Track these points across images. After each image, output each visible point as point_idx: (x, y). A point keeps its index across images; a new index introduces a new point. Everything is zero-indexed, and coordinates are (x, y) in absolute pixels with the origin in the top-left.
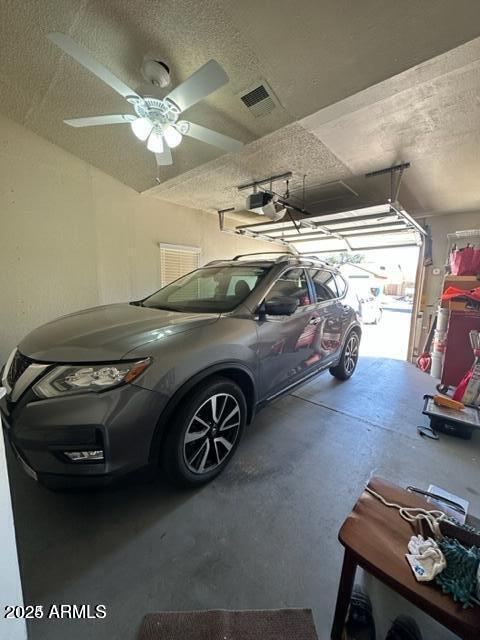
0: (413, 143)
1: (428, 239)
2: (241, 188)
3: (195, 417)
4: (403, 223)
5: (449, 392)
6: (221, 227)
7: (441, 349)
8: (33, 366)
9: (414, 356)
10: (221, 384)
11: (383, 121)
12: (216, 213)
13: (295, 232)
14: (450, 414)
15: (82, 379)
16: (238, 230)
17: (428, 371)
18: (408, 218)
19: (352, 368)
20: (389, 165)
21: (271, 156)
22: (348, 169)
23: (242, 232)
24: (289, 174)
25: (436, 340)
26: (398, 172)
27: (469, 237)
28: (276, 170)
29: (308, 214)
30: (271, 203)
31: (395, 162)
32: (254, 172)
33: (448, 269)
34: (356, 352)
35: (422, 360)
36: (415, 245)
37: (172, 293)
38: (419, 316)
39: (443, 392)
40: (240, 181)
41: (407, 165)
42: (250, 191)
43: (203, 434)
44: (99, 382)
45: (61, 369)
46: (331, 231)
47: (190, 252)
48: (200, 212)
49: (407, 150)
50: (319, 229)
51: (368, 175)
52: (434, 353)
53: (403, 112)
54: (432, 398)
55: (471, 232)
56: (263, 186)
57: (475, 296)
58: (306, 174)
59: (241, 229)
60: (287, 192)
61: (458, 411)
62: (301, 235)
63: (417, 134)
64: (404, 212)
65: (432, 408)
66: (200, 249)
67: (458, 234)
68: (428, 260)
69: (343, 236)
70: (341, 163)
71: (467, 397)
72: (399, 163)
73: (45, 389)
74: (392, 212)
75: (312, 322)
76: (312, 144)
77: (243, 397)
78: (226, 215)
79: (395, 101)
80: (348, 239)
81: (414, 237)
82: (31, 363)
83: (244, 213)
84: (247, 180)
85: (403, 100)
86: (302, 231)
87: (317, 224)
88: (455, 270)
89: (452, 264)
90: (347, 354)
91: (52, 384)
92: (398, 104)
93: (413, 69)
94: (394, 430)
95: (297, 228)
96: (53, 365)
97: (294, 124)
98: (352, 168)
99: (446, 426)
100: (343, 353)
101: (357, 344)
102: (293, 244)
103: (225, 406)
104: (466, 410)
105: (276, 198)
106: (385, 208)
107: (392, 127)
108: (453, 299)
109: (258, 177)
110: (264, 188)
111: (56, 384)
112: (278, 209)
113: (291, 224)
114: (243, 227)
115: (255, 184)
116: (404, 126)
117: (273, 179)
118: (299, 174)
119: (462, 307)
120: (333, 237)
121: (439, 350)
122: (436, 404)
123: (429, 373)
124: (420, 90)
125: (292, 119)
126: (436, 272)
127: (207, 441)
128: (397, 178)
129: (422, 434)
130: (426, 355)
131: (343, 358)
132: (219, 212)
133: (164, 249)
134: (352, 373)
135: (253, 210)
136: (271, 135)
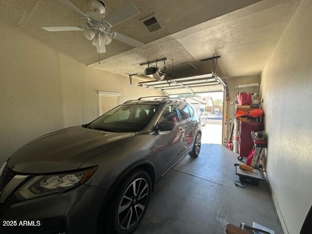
0: (223, 47)
1: (227, 89)
2: (141, 64)
3: (124, 196)
4: (217, 82)
5: (243, 160)
6: (131, 82)
7: (237, 139)
8: (17, 177)
9: (225, 142)
10: (138, 174)
11: (211, 37)
12: (128, 76)
13: (168, 85)
14: (248, 173)
15: (51, 184)
16: (139, 84)
17: (232, 150)
18: (219, 80)
19: (199, 151)
20: (211, 56)
21: (157, 50)
22: (193, 57)
23: (141, 85)
24: (165, 59)
25: (235, 135)
26: (216, 59)
27: (244, 88)
28: (159, 57)
29: (174, 78)
30: (157, 73)
31: (214, 55)
32: (148, 57)
33: (237, 102)
34: (200, 143)
35: (229, 145)
36: (222, 91)
37: (105, 118)
38: (226, 124)
39: (241, 160)
40: (141, 61)
41: (220, 57)
42: (146, 66)
43: (129, 205)
44: (63, 185)
45: (37, 178)
46: (184, 85)
47: (115, 95)
48: (119, 76)
49: (219, 50)
50: (179, 84)
51: (202, 60)
52: (234, 141)
53: (220, 34)
54: (238, 165)
55: (245, 86)
56: (152, 64)
57: (251, 115)
58: (174, 59)
59: (141, 84)
60: (165, 67)
61: (251, 171)
62: (170, 86)
63: (225, 43)
64: (218, 77)
65: (240, 172)
66: (120, 94)
67: (240, 86)
68: (228, 97)
69: (189, 87)
70: (190, 54)
71: (253, 163)
72: (216, 56)
73: (25, 193)
74: (213, 77)
75: (181, 131)
76: (177, 46)
77: (149, 178)
78: (133, 77)
79: (216, 29)
80: (192, 88)
81: (221, 87)
82: (16, 175)
83: (142, 76)
84: (145, 61)
85: (220, 29)
86: (171, 85)
87: (178, 82)
88: (240, 103)
89: (239, 100)
90: (196, 145)
91: (30, 189)
92: (218, 30)
93: (226, 15)
94: (224, 184)
95: (169, 83)
96: (32, 176)
97: (169, 36)
98: (195, 57)
99: (247, 180)
100: (194, 144)
101: (200, 139)
102: (166, 90)
103: (140, 185)
104: (255, 171)
105: (159, 70)
106: (210, 75)
107: (215, 40)
108: (242, 117)
109: (150, 60)
110: (153, 65)
111: (33, 189)
112: (161, 75)
113: (166, 82)
114: (142, 83)
115: (148, 63)
116: (220, 40)
117: (157, 61)
118: (170, 59)
119: (245, 120)
120: (185, 88)
121: (237, 140)
122: (240, 168)
123: (233, 150)
124: (228, 24)
125: (169, 34)
126: (231, 103)
127: (131, 208)
128: (215, 62)
129: (237, 185)
130: (231, 142)
131: (195, 147)
132: (130, 76)
133: (100, 95)
134: (199, 153)
135: (148, 76)
136: (158, 41)
